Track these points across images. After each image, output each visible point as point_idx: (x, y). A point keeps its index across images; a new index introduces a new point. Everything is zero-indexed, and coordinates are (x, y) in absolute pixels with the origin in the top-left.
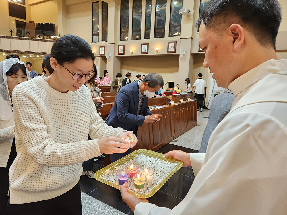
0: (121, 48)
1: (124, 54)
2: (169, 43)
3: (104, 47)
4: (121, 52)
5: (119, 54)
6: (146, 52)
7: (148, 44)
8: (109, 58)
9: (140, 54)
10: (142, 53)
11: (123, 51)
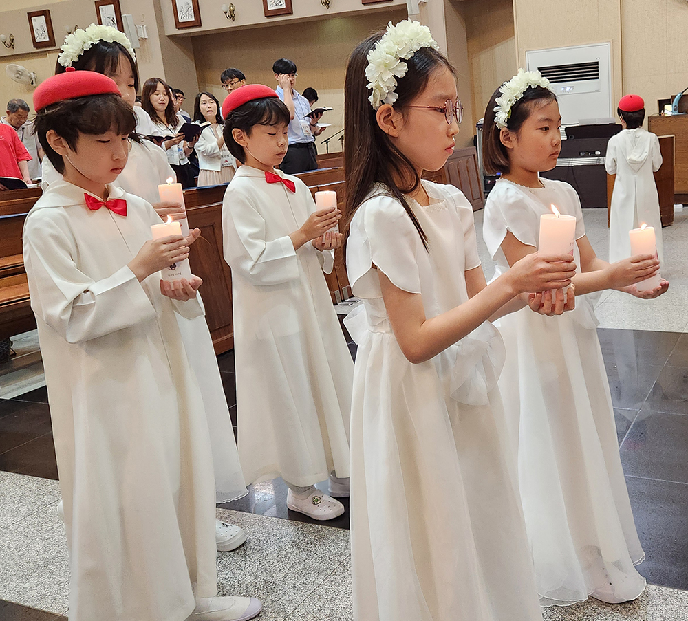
1: (198, 22)
3: (116, 2)
4: (187, 15)
5: (180, 26)
6: (284, 6)
8: (142, 45)
9: (259, 18)
10: (269, 14)
11: (192, 12)
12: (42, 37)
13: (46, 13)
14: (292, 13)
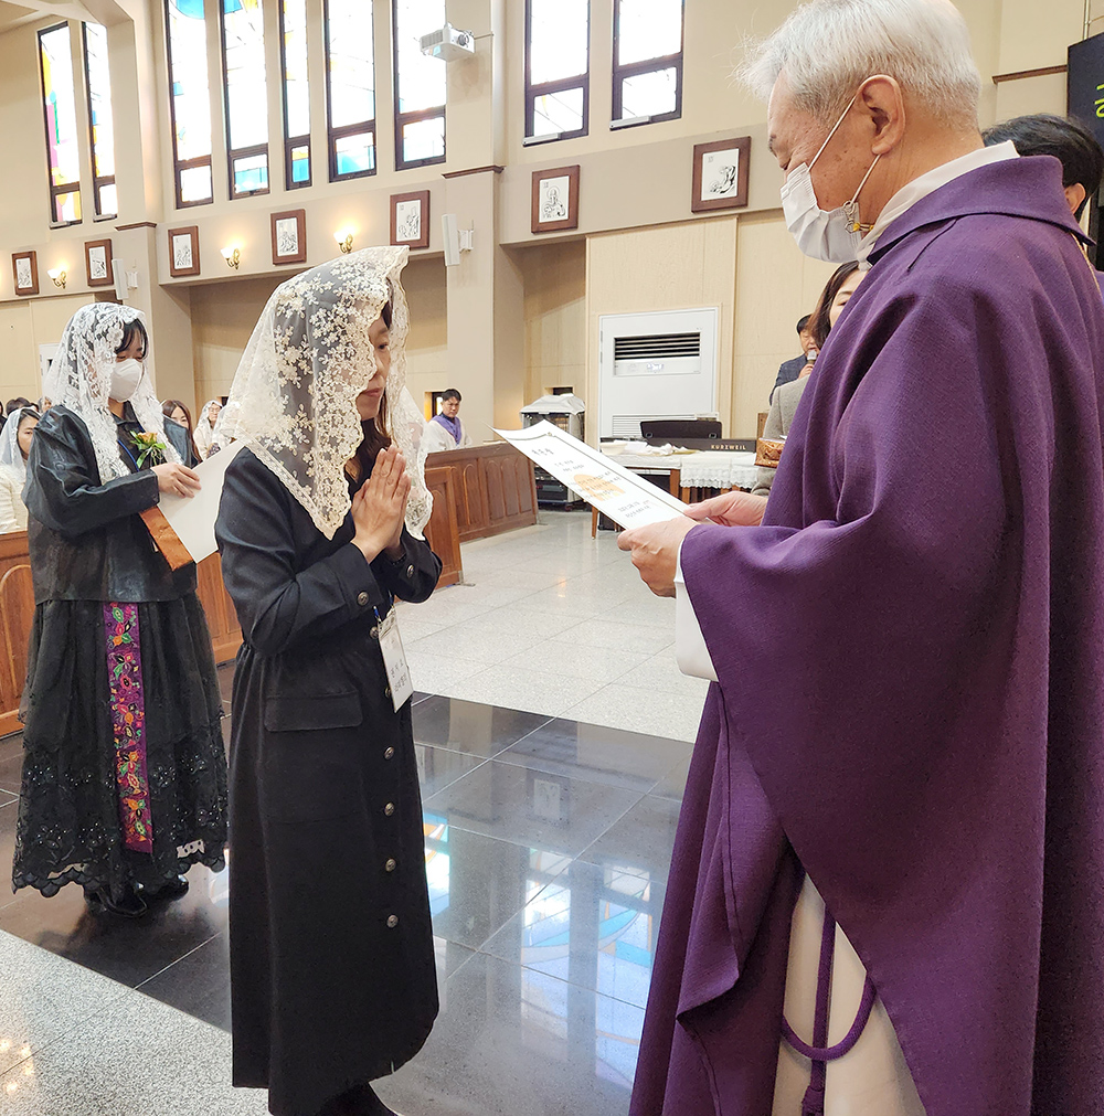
0: (182, 243)
1: (196, 270)
2: (395, 199)
3: (108, 244)
4: (185, 262)
5: (175, 273)
6: (296, 252)
7: (300, 215)
8: (131, 295)
9: (268, 267)
10: (277, 261)
11: (191, 258)
12: (26, 283)
13: (31, 255)
14: (304, 261)
